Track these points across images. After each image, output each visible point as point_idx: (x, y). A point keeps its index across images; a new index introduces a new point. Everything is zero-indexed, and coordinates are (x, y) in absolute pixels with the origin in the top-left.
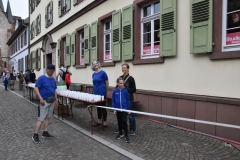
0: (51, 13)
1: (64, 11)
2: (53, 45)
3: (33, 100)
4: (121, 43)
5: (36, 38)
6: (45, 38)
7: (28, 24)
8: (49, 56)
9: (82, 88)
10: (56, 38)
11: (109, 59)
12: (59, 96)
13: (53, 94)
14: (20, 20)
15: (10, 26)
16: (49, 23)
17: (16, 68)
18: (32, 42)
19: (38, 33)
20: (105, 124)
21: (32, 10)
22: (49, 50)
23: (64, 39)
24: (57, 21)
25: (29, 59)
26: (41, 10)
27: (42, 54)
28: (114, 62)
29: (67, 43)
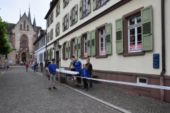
0: (59, 28)
1: (65, 28)
2: (60, 47)
4: (91, 47)
5: (50, 42)
6: (55, 42)
7: (46, 34)
8: (58, 53)
10: (61, 42)
11: (86, 55)
14: (42, 31)
15: (35, 33)
16: (57, 34)
17: (38, 59)
18: (48, 44)
19: (51, 39)
21: (48, 25)
22: (57, 49)
23: (65, 43)
24: (62, 34)
25: (46, 54)
26: (53, 26)
27: (53, 51)
28: (89, 57)
29: (67, 46)
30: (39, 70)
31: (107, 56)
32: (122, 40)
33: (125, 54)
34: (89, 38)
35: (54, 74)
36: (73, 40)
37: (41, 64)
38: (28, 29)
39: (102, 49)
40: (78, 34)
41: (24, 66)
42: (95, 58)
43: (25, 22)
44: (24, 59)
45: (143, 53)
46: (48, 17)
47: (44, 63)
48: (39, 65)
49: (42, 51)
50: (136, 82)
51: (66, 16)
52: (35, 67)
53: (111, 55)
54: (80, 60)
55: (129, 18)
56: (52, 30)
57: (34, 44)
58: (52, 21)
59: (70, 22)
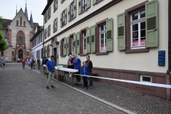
0: (57, 24)
1: (63, 24)
2: (57, 43)
4: (90, 44)
5: (48, 38)
6: (53, 39)
7: (43, 30)
8: (55, 49)
10: (59, 39)
11: (85, 52)
14: (39, 27)
16: (55, 30)
17: (35, 56)
18: (45, 41)
19: (49, 36)
20: (79, 83)
21: (45, 21)
22: (55, 46)
23: (63, 40)
24: (60, 30)
25: (43, 50)
26: (51, 22)
27: (51, 48)
28: (88, 54)
29: (65, 43)
30: (36, 67)
31: (107, 53)
32: (124, 36)
33: (127, 51)
34: (88, 34)
35: (53, 72)
36: (72, 36)
39: (102, 46)
40: (77, 30)
41: (21, 63)
42: (94, 55)
43: (21, 18)
44: (21, 56)
45: (147, 50)
46: (46, 12)
47: (41, 60)
48: (36, 63)
49: (39, 47)
51: (64, 12)
52: (32, 65)
53: (112, 52)
54: (79, 57)
55: (131, 13)
56: (49, 26)
57: (31, 40)
58: (49, 17)
59: (68, 17)
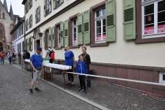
1: (47, 13)
2: (41, 35)
3: (28, 70)
4: (83, 33)
5: (29, 30)
6: (35, 30)
7: (24, 21)
8: (38, 42)
9: (59, 62)
10: (42, 30)
11: (76, 43)
12: (44, 67)
13: (41, 65)
14: (19, 18)
15: (12, 22)
16: (38, 20)
17: (16, 50)
18: (26, 32)
19: (30, 27)
20: (72, 83)
21: (27, 11)
22: (38, 38)
23: (47, 31)
24: (43, 19)
25: (25, 43)
26: (32, 11)
27: (33, 40)
28: (79, 45)
29: (50, 33)
31: (107, 44)
32: (134, 21)
35: (40, 70)
36: (58, 26)
37: (19, 55)
38: (4, 16)
39: (99, 35)
40: (65, 18)
44: (1, 50)
48: (17, 57)
49: (20, 40)
50: (158, 82)
53: (114, 42)
56: (31, 16)
57: (12, 33)
58: (31, 6)
59: (53, 4)
